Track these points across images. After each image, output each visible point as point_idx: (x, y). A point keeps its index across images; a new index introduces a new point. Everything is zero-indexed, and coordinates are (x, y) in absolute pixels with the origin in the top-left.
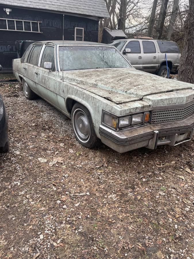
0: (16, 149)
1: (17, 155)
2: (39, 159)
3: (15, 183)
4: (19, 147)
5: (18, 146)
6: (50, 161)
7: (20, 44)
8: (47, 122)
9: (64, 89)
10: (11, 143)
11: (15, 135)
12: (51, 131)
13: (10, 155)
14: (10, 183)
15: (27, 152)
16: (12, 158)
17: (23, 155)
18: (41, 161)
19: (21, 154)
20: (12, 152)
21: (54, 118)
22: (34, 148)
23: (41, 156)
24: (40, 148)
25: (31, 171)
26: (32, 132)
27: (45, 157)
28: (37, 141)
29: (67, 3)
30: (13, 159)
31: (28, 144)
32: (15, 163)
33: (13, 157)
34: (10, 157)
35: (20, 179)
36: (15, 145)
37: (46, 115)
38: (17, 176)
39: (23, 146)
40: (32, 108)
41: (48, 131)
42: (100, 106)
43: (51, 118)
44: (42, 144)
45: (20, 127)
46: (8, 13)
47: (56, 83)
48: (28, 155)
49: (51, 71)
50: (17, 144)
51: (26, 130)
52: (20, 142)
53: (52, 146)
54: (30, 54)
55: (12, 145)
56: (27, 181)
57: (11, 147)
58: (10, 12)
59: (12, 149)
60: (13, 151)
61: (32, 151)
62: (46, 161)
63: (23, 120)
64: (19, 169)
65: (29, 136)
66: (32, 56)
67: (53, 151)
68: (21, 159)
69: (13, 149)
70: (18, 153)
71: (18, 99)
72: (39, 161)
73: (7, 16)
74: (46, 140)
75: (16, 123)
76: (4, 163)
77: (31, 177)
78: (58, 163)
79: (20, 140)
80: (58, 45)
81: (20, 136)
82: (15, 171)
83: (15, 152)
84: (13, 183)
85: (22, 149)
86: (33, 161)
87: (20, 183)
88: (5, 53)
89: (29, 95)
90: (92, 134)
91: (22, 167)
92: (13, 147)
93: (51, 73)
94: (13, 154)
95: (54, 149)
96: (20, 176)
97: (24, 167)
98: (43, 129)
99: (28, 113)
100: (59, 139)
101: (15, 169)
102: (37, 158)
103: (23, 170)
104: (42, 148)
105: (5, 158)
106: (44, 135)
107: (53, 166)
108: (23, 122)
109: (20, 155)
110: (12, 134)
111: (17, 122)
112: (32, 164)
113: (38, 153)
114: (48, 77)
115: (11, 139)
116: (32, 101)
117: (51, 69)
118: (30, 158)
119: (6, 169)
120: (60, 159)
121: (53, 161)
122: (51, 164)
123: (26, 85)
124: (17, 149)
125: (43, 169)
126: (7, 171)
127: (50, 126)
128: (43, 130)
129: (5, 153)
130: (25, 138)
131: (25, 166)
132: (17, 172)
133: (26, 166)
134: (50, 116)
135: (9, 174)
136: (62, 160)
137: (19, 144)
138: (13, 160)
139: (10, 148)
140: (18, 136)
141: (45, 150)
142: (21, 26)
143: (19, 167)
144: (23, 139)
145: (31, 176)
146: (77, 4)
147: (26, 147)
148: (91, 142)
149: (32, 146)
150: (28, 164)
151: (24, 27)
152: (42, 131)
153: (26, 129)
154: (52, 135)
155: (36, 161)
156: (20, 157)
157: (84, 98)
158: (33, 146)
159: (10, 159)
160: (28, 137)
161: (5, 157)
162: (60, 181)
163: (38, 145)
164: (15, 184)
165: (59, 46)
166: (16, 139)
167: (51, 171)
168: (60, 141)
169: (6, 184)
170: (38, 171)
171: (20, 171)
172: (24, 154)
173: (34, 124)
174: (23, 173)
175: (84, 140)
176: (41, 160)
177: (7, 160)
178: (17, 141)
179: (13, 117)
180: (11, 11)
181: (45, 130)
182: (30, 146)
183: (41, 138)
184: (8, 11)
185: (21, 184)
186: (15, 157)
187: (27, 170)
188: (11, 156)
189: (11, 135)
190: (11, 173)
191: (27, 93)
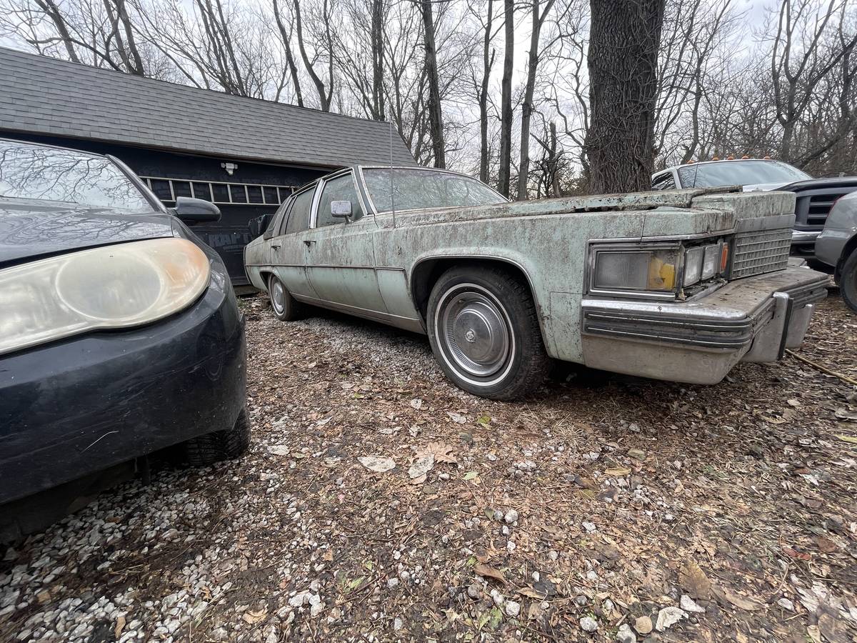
0: (273, 440)
1: (281, 459)
2: (366, 461)
3: (297, 600)
4: (281, 432)
5: (277, 429)
6: (408, 462)
7: (259, 222)
8: (346, 355)
9: (403, 243)
10: (254, 423)
11: (262, 398)
12: (368, 374)
13: (254, 463)
14: (272, 610)
15: (311, 441)
16: (263, 475)
17: (303, 456)
18: (374, 468)
19: (293, 455)
20: (261, 449)
21: (360, 346)
22: (331, 426)
23: (368, 450)
24: (352, 424)
25: (350, 515)
26: (312, 384)
27: (380, 449)
28: (336, 405)
29: (344, 153)
30: (268, 476)
31: (309, 416)
32: (276, 494)
33: (266, 468)
34: (254, 469)
35: (312, 570)
36: (267, 425)
37: (337, 342)
38: (300, 557)
39: (294, 424)
40: (298, 335)
41: (358, 375)
42: (573, 237)
43: (353, 346)
44: (354, 412)
45: (274, 377)
46: (231, 172)
47: (371, 241)
48: (318, 454)
49: (350, 221)
50: (274, 423)
51: (293, 381)
52: (283, 415)
53: (386, 412)
54: (287, 217)
55: (257, 427)
56: (352, 578)
57: (253, 433)
58: (234, 170)
59: (258, 440)
60: (265, 448)
61: (330, 437)
62: (391, 464)
63: (279, 361)
64: (298, 515)
65: (307, 395)
66: (291, 217)
67: (399, 425)
68: (296, 472)
69: (262, 438)
70: (282, 450)
71: (261, 323)
72: (366, 469)
73: (229, 178)
74: (362, 397)
75: (262, 368)
76: (236, 498)
77: (363, 552)
78: (438, 465)
79: (282, 409)
80: (360, 167)
81: (280, 397)
82: (286, 528)
83: (269, 448)
84: (286, 603)
85: (292, 436)
86: (346, 473)
87: (321, 594)
88: (228, 248)
89: (286, 310)
90: (525, 351)
91: (310, 507)
92: (262, 434)
93: (349, 225)
94: (266, 458)
95: (397, 419)
96: (309, 551)
97: (317, 503)
98: (341, 372)
99: (290, 345)
100: (400, 391)
101: (284, 519)
102: (355, 458)
103: (318, 518)
104: (359, 421)
105: (236, 479)
106: (349, 386)
107: (428, 480)
108: (281, 363)
109: (292, 458)
110: (253, 395)
111: (263, 366)
112: (343, 486)
113: (353, 440)
114: (342, 238)
115: (253, 409)
116: (295, 323)
117: (350, 215)
118: (332, 462)
119: (244, 528)
120: (440, 451)
121: (418, 461)
122: (418, 473)
123: (278, 290)
124: (275, 438)
125: (397, 502)
126: (251, 537)
127: (358, 362)
128: (343, 374)
129: (235, 458)
130: (296, 402)
131: (322, 501)
132: (294, 534)
133: (323, 498)
134: (350, 343)
135: (257, 549)
136: (448, 454)
137: (281, 422)
138: (268, 481)
139: (254, 439)
140: (272, 399)
141: (371, 426)
142: (259, 195)
143: (298, 509)
144: (290, 406)
145: (360, 544)
146: (362, 155)
147: (306, 427)
148: (521, 377)
149: (324, 422)
150: (328, 487)
151: (265, 198)
152: (341, 376)
153: (292, 377)
154: (374, 384)
155: (355, 469)
156: (293, 465)
157: (486, 238)
158: (327, 420)
159: (256, 478)
160: (303, 398)
161: (235, 474)
162: (502, 551)
163: (341, 416)
164: (295, 610)
165: (363, 169)
166: (268, 408)
167: (434, 502)
168: (404, 394)
169: (249, 619)
170: (379, 511)
171: (304, 528)
172: (304, 450)
173: (313, 365)
174: (319, 535)
175: (484, 379)
176: (372, 464)
177: (244, 482)
178: (271, 413)
179: (253, 357)
180: (236, 168)
181: (348, 374)
182: (319, 423)
183: (344, 393)
184: (230, 168)
185: (329, 604)
186: (273, 467)
187: (334, 515)
188: (258, 465)
189: (251, 399)
190: (269, 544)
191: (279, 307)
